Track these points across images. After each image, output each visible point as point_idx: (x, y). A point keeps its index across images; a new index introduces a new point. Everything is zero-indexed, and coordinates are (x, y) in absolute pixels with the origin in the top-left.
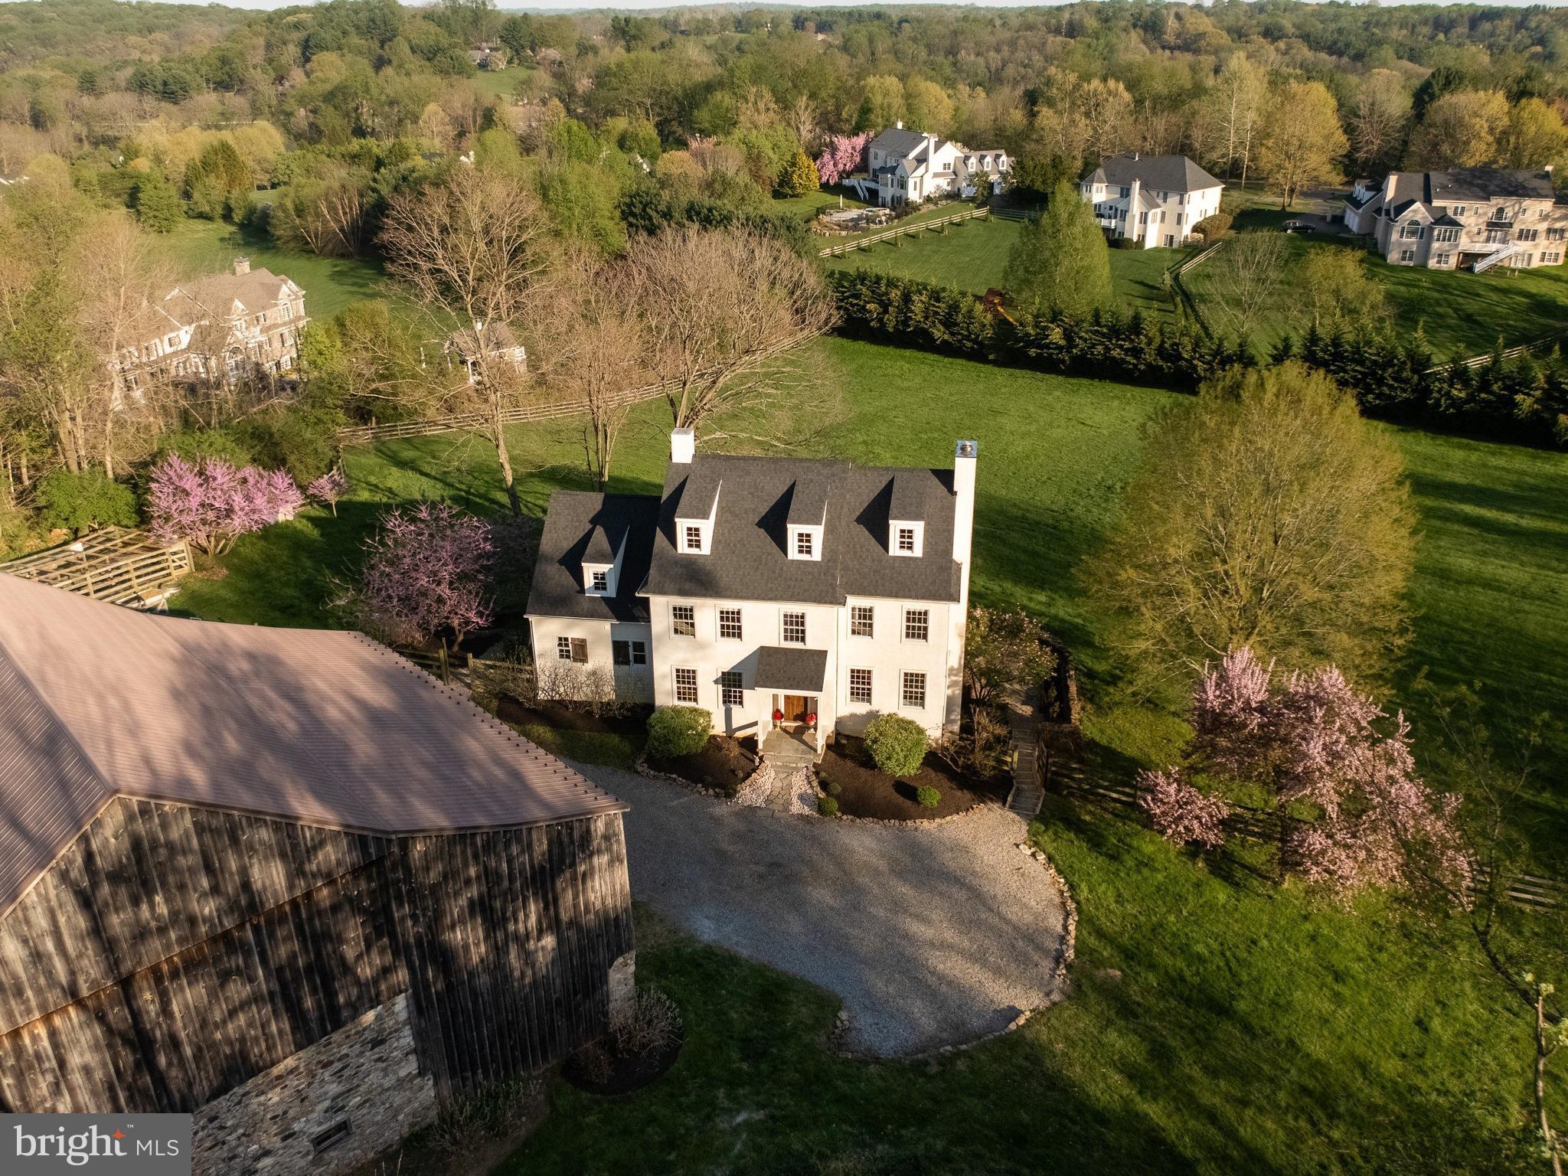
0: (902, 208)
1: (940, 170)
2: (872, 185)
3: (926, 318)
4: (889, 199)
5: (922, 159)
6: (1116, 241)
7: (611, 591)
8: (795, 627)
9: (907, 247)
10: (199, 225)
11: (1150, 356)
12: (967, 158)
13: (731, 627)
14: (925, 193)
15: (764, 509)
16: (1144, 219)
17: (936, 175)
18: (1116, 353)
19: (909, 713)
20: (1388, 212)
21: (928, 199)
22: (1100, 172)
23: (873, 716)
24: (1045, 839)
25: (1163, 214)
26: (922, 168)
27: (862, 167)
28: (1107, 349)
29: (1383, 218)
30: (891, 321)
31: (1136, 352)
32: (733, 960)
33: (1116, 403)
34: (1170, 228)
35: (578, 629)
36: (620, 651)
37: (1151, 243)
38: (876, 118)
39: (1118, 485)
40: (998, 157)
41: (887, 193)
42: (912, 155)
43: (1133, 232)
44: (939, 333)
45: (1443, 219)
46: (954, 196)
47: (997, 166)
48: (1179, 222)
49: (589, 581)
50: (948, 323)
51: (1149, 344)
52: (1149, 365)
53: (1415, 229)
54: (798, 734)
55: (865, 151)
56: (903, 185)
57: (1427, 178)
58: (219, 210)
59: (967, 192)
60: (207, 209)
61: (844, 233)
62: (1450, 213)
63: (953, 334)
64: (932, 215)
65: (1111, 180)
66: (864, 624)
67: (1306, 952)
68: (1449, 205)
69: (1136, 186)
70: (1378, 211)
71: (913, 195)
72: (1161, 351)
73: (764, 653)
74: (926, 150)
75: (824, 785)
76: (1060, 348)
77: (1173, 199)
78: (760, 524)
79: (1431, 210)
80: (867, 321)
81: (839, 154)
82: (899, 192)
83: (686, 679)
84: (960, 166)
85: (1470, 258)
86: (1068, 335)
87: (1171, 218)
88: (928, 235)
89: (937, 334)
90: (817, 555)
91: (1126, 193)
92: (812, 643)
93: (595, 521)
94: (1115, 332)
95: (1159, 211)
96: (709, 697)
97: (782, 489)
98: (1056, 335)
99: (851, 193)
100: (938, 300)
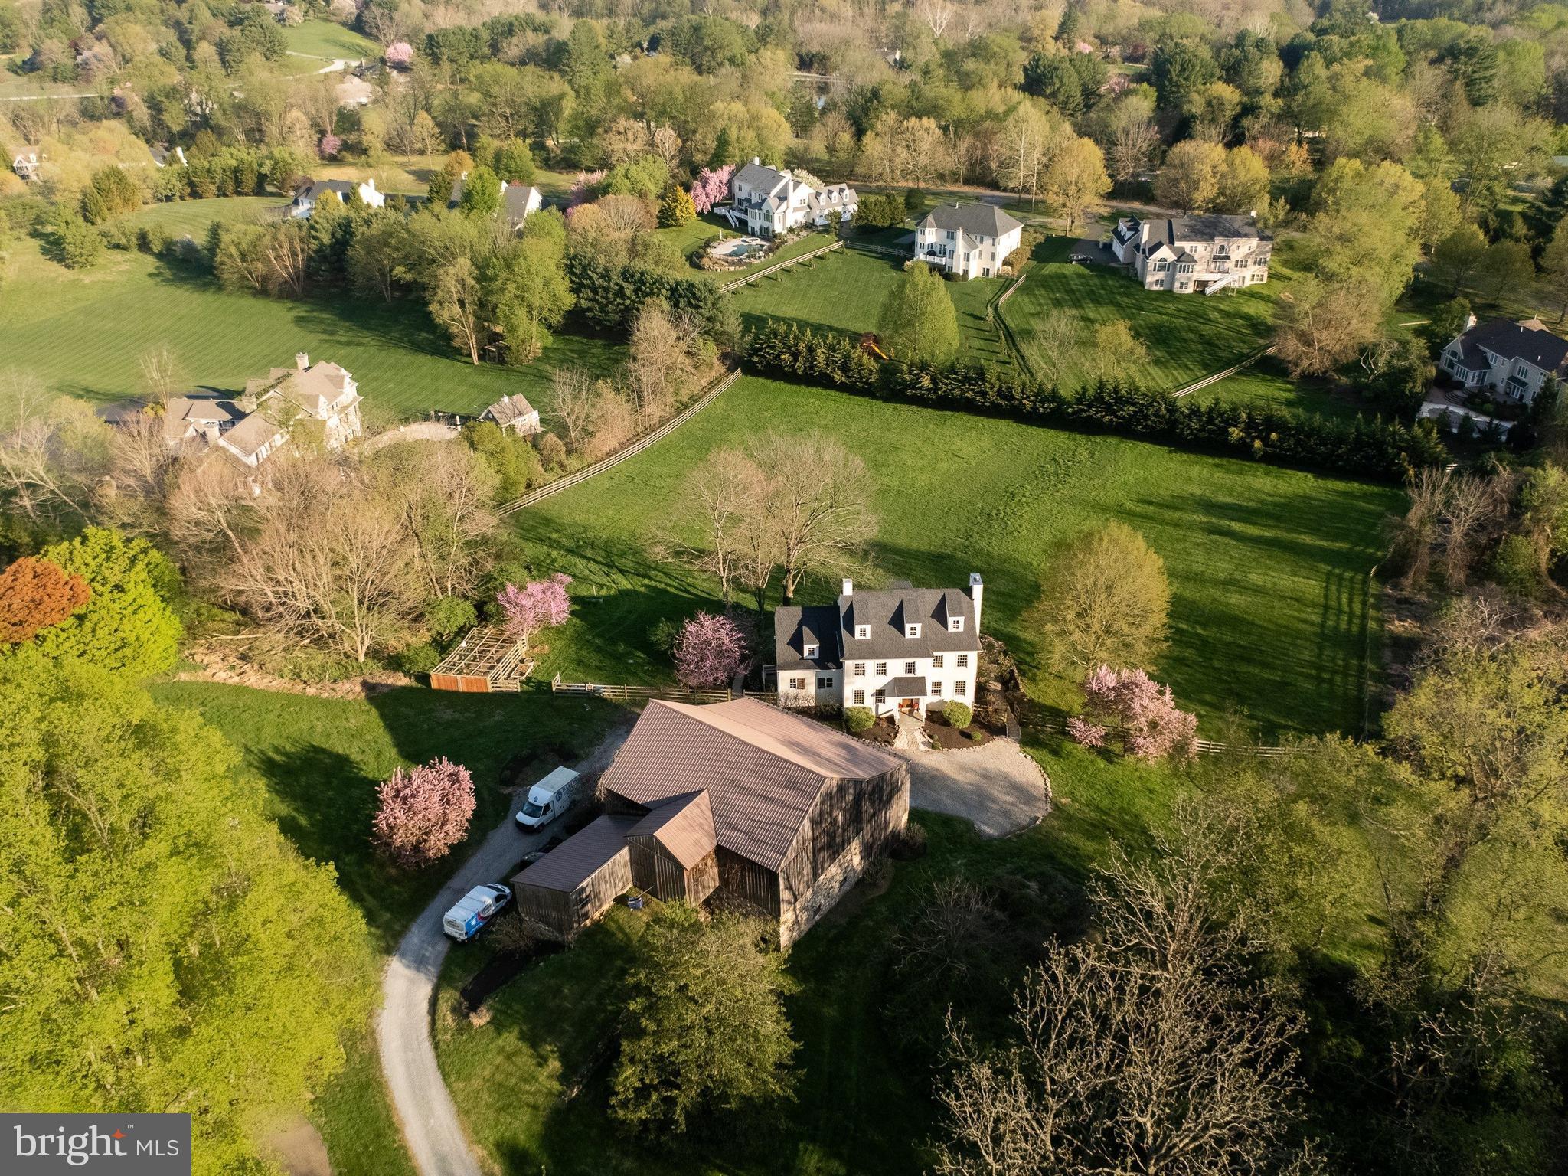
0: (767, 235)
1: (798, 205)
2: (742, 216)
3: (828, 365)
4: (757, 229)
5: (783, 198)
6: (948, 275)
7: (817, 656)
8: (911, 668)
9: (786, 282)
10: (117, 256)
11: (992, 395)
12: (818, 194)
13: (882, 670)
14: (788, 225)
16: (967, 257)
17: (796, 210)
18: (969, 394)
19: (959, 699)
20: (1144, 251)
21: (791, 230)
22: (930, 218)
23: (943, 702)
24: (1028, 749)
25: (981, 253)
26: (784, 205)
27: (729, 200)
28: (963, 391)
29: (1140, 256)
30: (800, 367)
31: (983, 394)
33: (974, 434)
34: (986, 263)
35: (797, 674)
36: (820, 683)
37: (971, 276)
38: (734, 150)
40: (841, 190)
41: (755, 222)
42: (774, 192)
43: (959, 268)
44: (839, 377)
45: (1182, 255)
46: (810, 226)
47: (845, 202)
48: (993, 259)
49: (806, 653)
50: (845, 368)
51: (991, 388)
52: (992, 403)
53: (1163, 266)
54: (911, 713)
55: (730, 183)
56: (769, 217)
57: (1170, 223)
58: (134, 241)
59: (819, 222)
60: (123, 241)
61: (732, 269)
62: (1187, 250)
63: (848, 377)
64: (801, 248)
65: (940, 225)
66: (939, 663)
67: (1138, 784)
68: (1187, 246)
69: (960, 233)
70: (1137, 247)
71: (778, 228)
72: (999, 392)
73: (897, 680)
74: (785, 188)
75: (930, 736)
76: (929, 390)
77: (988, 241)
78: (890, 623)
79: (1174, 250)
80: (781, 367)
81: (709, 188)
82: (766, 224)
83: (859, 695)
84: (814, 201)
85: (1203, 284)
86: (934, 380)
87: (987, 256)
88: (801, 269)
89: (837, 378)
90: (918, 636)
91: (951, 236)
92: (918, 674)
93: (801, 624)
94: (967, 379)
95: (977, 251)
96: (869, 702)
97: (897, 604)
98: (926, 381)
99: (723, 222)
100: (834, 351)
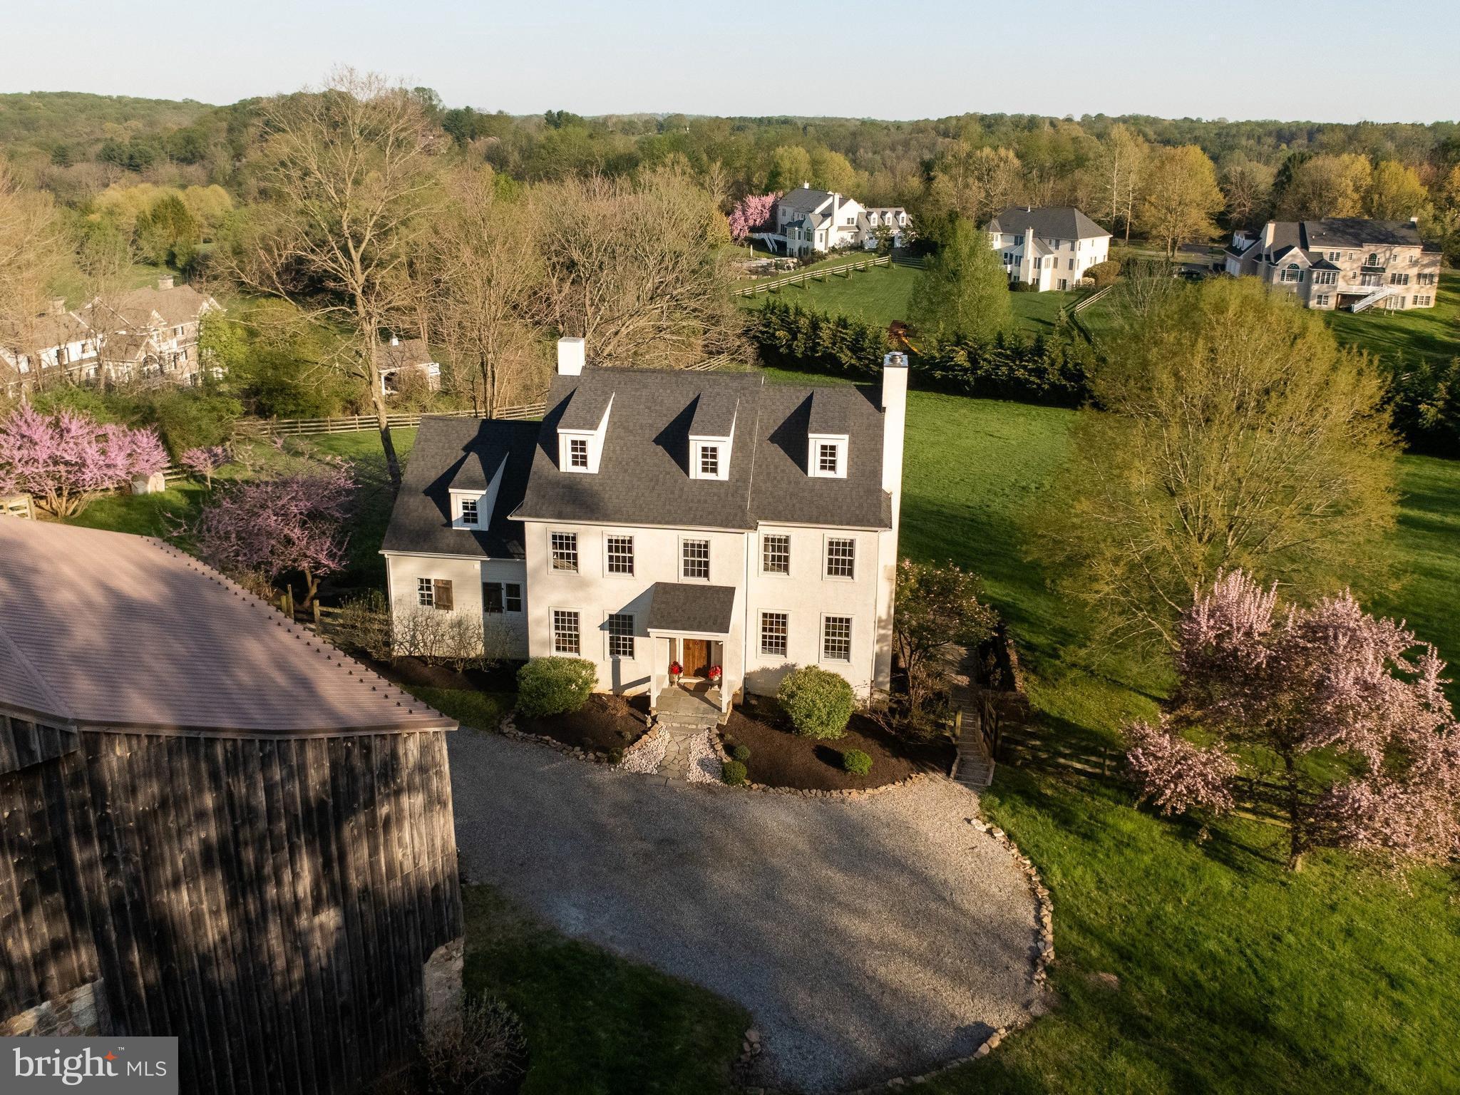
0: (808, 257)
1: (845, 224)
2: (781, 238)
3: (834, 344)
4: (796, 250)
5: (827, 214)
6: (1015, 285)
7: (483, 524)
8: (697, 558)
9: (814, 290)
10: (143, 270)
11: (1053, 376)
12: (869, 214)
13: (621, 556)
14: (831, 245)
15: (663, 424)
16: (1038, 264)
17: (841, 228)
18: (1020, 373)
19: (832, 666)
20: (1268, 257)
21: (833, 250)
22: (995, 222)
23: (788, 669)
24: (1002, 814)
25: (1056, 260)
26: (828, 222)
27: (770, 226)
28: (1011, 369)
29: (1264, 262)
30: (799, 348)
31: (1040, 372)
32: (605, 961)
33: (1022, 419)
34: (1063, 273)
35: (441, 568)
36: (491, 595)
37: (1045, 286)
38: (784, 180)
39: (1033, 486)
40: (898, 213)
41: (795, 244)
42: (819, 210)
43: (1028, 276)
44: (846, 358)
45: (1319, 263)
46: (858, 247)
47: (898, 221)
48: (1071, 266)
49: (457, 512)
50: (856, 348)
51: (1052, 364)
52: (1053, 385)
53: (1294, 271)
54: (699, 691)
55: (774, 208)
56: (809, 236)
57: (1302, 227)
58: (164, 257)
59: (870, 244)
60: (152, 255)
61: (754, 277)
62: (1327, 258)
63: (859, 359)
64: (837, 262)
65: (1005, 229)
66: (778, 557)
68: (1326, 251)
69: (1030, 233)
70: (1259, 257)
71: (819, 246)
72: (1064, 371)
73: (661, 591)
74: (831, 206)
75: (729, 749)
76: (965, 370)
77: (1065, 246)
78: (658, 441)
79: (1308, 255)
80: (776, 348)
81: (750, 211)
82: (805, 244)
83: (566, 623)
84: (863, 220)
85: (1347, 300)
86: (973, 358)
87: (1063, 264)
88: (834, 279)
89: (844, 359)
90: (723, 474)
91: (1020, 241)
92: (717, 578)
93: (468, 449)
94: (1018, 354)
95: (1051, 257)
96: (594, 645)
97: (685, 403)
98: (961, 358)
99: (760, 246)
100: (845, 327)
